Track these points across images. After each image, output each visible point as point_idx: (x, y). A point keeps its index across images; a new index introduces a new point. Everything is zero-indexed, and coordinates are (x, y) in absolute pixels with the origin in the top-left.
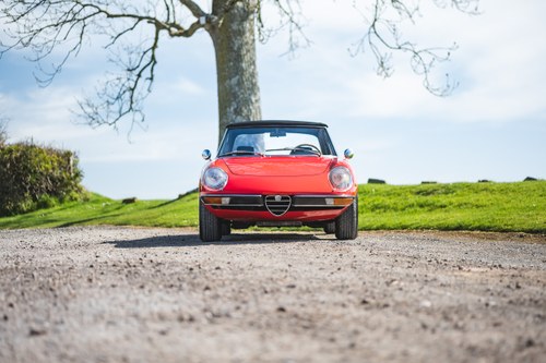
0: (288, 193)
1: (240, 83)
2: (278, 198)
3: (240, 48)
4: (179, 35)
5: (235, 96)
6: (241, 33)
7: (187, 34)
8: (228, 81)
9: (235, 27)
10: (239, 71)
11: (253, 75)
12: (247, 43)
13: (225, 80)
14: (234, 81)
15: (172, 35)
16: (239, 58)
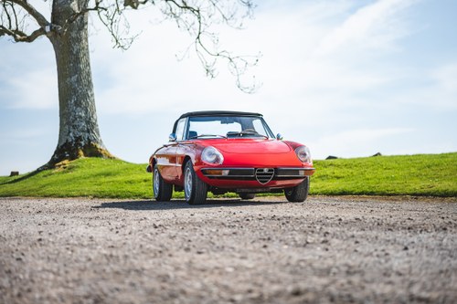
0: (272, 166)
1: (79, 81)
2: (266, 170)
3: (78, 52)
4: (23, 40)
5: (75, 91)
6: (79, 40)
7: (29, 39)
8: (68, 79)
9: (74, 35)
10: (77, 71)
11: (89, 74)
12: (83, 48)
13: (66, 78)
14: (74, 78)
15: (17, 40)
16: (78, 60)
